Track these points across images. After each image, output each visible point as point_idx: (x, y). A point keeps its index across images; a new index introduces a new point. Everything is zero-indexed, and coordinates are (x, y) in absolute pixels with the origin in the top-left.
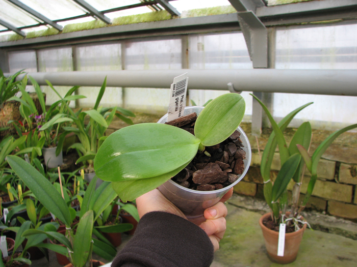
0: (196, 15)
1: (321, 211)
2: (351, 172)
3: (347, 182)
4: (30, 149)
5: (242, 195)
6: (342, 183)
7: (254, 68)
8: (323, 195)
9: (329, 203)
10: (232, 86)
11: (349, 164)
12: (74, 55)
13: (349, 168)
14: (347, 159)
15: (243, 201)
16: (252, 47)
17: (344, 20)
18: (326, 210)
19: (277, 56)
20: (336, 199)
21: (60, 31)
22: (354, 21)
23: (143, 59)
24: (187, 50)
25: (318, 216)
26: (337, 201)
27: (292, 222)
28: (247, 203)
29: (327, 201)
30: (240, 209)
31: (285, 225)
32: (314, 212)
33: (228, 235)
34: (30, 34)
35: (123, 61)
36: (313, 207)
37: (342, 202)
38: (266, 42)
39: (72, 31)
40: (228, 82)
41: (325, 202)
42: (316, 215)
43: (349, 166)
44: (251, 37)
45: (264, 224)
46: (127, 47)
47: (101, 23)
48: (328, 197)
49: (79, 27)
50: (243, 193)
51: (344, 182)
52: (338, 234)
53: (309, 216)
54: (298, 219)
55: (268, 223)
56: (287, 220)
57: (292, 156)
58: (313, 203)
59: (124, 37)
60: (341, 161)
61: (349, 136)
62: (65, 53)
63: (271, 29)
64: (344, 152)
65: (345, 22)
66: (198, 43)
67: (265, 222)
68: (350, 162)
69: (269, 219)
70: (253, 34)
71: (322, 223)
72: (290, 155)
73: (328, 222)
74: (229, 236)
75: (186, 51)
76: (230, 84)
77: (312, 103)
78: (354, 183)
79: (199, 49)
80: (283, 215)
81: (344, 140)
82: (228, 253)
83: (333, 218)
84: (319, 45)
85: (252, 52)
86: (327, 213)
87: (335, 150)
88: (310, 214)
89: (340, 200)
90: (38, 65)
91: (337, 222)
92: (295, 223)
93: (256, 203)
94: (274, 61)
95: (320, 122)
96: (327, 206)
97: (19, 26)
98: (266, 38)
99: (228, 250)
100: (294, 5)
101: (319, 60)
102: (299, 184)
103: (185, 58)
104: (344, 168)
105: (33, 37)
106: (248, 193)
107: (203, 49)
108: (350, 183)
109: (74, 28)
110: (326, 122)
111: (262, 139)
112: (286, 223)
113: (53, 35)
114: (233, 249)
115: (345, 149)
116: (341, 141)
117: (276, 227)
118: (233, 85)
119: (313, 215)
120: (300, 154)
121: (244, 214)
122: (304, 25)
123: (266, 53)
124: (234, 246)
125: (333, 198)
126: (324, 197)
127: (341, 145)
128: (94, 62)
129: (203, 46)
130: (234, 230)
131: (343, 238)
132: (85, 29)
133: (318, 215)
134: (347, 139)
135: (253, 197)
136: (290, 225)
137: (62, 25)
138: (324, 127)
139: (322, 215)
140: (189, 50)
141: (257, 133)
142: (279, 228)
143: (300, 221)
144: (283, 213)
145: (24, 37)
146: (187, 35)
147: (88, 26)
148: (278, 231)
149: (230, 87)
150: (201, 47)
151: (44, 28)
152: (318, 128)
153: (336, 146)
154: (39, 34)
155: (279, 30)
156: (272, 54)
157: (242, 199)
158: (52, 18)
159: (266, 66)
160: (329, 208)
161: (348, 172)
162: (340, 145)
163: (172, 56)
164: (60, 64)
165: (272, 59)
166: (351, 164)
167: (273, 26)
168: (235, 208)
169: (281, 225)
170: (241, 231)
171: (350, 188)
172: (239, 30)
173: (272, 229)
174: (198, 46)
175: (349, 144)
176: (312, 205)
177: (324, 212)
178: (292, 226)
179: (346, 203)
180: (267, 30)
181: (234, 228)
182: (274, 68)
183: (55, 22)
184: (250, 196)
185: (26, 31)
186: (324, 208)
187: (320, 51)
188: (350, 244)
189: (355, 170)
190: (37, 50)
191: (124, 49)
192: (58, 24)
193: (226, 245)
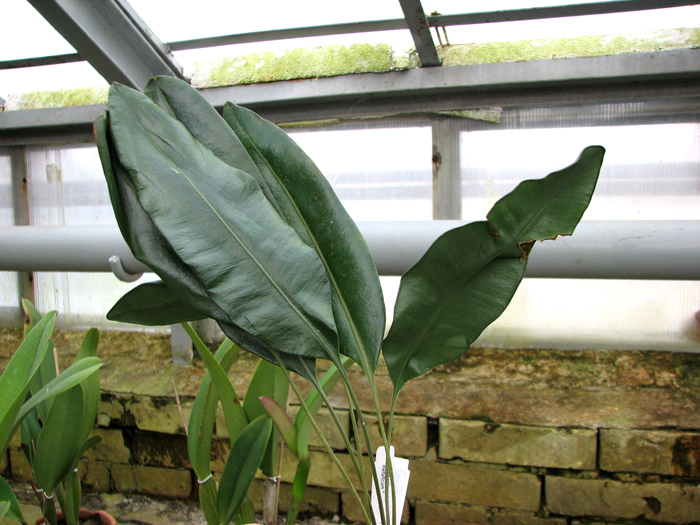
0: (39, 105)
1: (328, 516)
5: (161, 498)
6: (365, 453)
8: (330, 481)
9: (343, 497)
10: (119, 264)
11: (374, 414)
13: (376, 422)
14: (370, 402)
15: (165, 511)
17: (342, 120)
18: (340, 513)
22: (360, 123)
24: (25, 180)
28: (174, 516)
29: (340, 494)
36: (312, 510)
40: (111, 256)
41: (336, 497)
43: (376, 418)
48: (341, 485)
50: (165, 493)
57: (251, 423)
58: (312, 501)
64: (363, 388)
65: (345, 124)
66: (47, 166)
72: (249, 422)
75: (21, 182)
76: (113, 259)
79: (49, 179)
86: (343, 519)
93: (193, 515)
96: (341, 504)
100: (244, 88)
102: (275, 479)
103: (21, 198)
106: (175, 492)
107: (59, 177)
111: (194, 372)
118: (122, 261)
120: (269, 416)
126: (332, 486)
129: (59, 172)
135: (185, 500)
140: (28, 179)
141: (185, 357)
146: (20, 147)
149: (115, 264)
150: (54, 173)
157: (162, 507)
160: (344, 507)
174: (48, 173)
176: (310, 504)
177: (336, 518)
184: (179, 498)
186: (336, 509)
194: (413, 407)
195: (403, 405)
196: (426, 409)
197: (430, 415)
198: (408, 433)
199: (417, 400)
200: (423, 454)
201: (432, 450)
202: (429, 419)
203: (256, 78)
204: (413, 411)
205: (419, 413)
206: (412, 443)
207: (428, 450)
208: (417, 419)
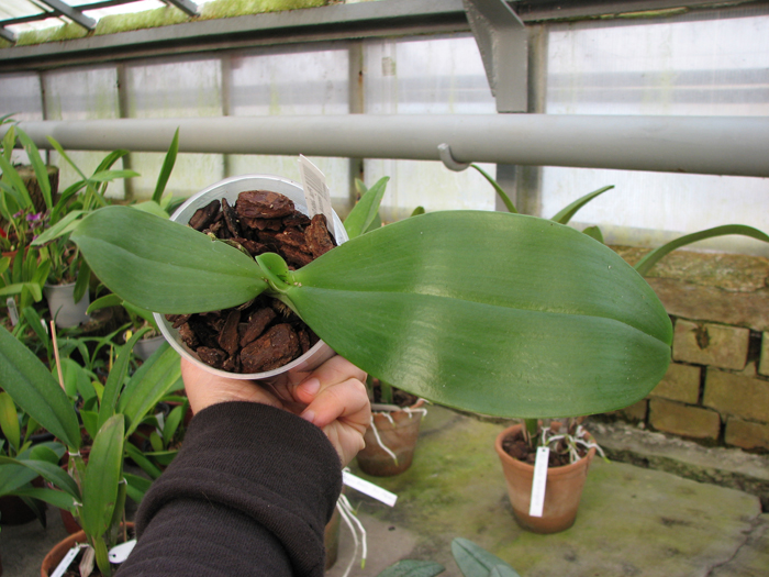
1: (635, 422)
2: (698, 338)
3: (690, 361)
4: (17, 288)
6: (680, 362)
7: (500, 112)
9: (652, 405)
10: (448, 151)
11: (693, 321)
12: (121, 84)
13: (694, 330)
14: (690, 309)
16: (495, 67)
17: (691, 10)
18: (646, 420)
19: (551, 89)
20: (667, 396)
21: (90, 31)
22: (712, 12)
23: (268, 95)
24: (361, 73)
25: (628, 433)
26: (668, 400)
27: (564, 444)
29: (648, 401)
30: (464, 417)
31: (547, 450)
32: (621, 424)
33: (434, 472)
34: (26, 36)
35: (227, 98)
36: (618, 415)
37: (679, 402)
38: (526, 55)
39: (115, 32)
40: (440, 143)
41: (645, 403)
42: (623, 430)
43: (694, 325)
44: (494, 46)
45: (504, 448)
46: (234, 66)
47: (177, 13)
49: (130, 23)
51: (684, 358)
52: (668, 470)
53: (609, 433)
54: (580, 438)
55: (514, 446)
56: (552, 439)
59: (226, 45)
60: (677, 314)
61: (699, 260)
62: (103, 79)
63: (538, 28)
64: (685, 295)
65: (693, 13)
66: (384, 59)
67: (507, 445)
68: (696, 318)
69: (518, 437)
70: (497, 39)
71: (636, 448)
73: (648, 445)
74: (435, 475)
75: (357, 74)
76: (443, 147)
77: (612, 187)
78: (704, 363)
79: (385, 72)
80: (545, 430)
81: (689, 269)
82: (430, 510)
83: (659, 437)
84: (637, 66)
85: (495, 79)
86: (649, 427)
87: (667, 291)
88: (611, 429)
89: (674, 398)
90: (45, 106)
91: (667, 446)
92: (570, 446)
94: (544, 99)
95: (639, 230)
96: (648, 411)
98: (526, 48)
99: (430, 503)
101: (637, 98)
103: (356, 91)
104: (682, 329)
105: (31, 41)
107: (394, 71)
108: (695, 361)
109: (119, 24)
110: (652, 231)
112: (550, 444)
113: (75, 38)
114: (442, 502)
115: (689, 288)
116: (681, 273)
117: (531, 455)
118: (450, 149)
119: (617, 430)
121: (473, 428)
122: (607, 20)
123: (525, 80)
124: (445, 497)
125: (660, 394)
127: (682, 281)
128: (164, 100)
129: (394, 65)
130: (448, 462)
131: (677, 479)
132: (144, 27)
133: (628, 430)
134: (695, 267)
136: (560, 450)
137: (95, 16)
138: (648, 242)
139: (636, 430)
140: (364, 73)
142: (535, 457)
143: (582, 442)
144: (544, 425)
145: (13, 42)
146: (359, 40)
147: (148, 20)
148: (532, 462)
149: (444, 151)
150: (390, 67)
151: (54, 24)
152: (635, 245)
153: (670, 282)
154: (46, 37)
155: (555, 30)
156: (539, 84)
159: (525, 108)
160: (651, 415)
161: (692, 336)
162: (678, 280)
163: (330, 86)
164: (93, 104)
165: (540, 94)
166: (698, 321)
167: (541, 22)
168: (454, 414)
169: (540, 450)
170: (462, 463)
171: (696, 372)
172: (466, 32)
173: (522, 459)
174: (384, 66)
175: (697, 279)
177: (642, 425)
178: (564, 452)
179: (687, 405)
180: (527, 30)
181: (449, 457)
182: (544, 112)
183: (80, 9)
185: (17, 30)
186: (641, 415)
187: (641, 78)
188: (690, 492)
189: (706, 333)
190: (42, 72)
191: (227, 70)
192: (87, 14)
193: (429, 494)
194: (736, 318)
195: (725, 316)
196: (750, 321)
197: (754, 328)
198: (727, 343)
199: (741, 312)
200: (741, 367)
201: (752, 366)
202: (751, 331)
204: (735, 322)
205: (741, 325)
206: (730, 355)
207: (746, 364)
208: (738, 331)
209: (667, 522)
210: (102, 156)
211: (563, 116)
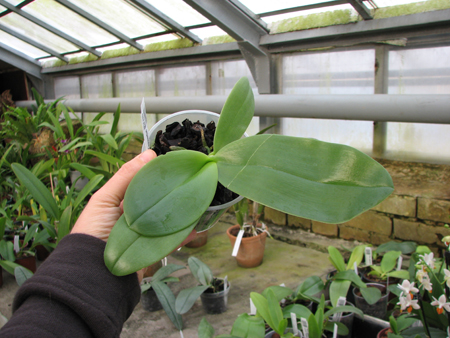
0: (214, 43)
1: (306, 230)
7: (260, 94)
9: (313, 224)
12: (113, 81)
16: (257, 74)
17: (336, 47)
18: (311, 228)
19: (284, 82)
21: (99, 57)
23: (175, 86)
25: (302, 233)
34: (73, 60)
35: (157, 88)
36: (300, 227)
38: (269, 68)
39: (110, 58)
41: (310, 223)
44: (256, 65)
45: (230, 232)
46: (160, 73)
47: (134, 50)
49: (116, 53)
52: (313, 248)
59: (155, 64)
62: (105, 79)
63: (278, 56)
66: (219, 70)
70: (257, 61)
73: (307, 238)
75: (209, 77)
79: (219, 76)
83: (313, 235)
86: (312, 231)
88: (295, 232)
90: (81, 92)
91: (314, 238)
92: (253, 230)
97: (62, 52)
98: (269, 65)
103: (209, 85)
105: (75, 62)
107: (223, 75)
109: (111, 54)
112: (245, 229)
113: (93, 61)
119: (297, 232)
123: (269, 79)
128: (131, 88)
131: (314, 251)
132: (121, 56)
137: (101, 51)
139: (306, 233)
140: (211, 76)
145: (67, 63)
146: (209, 61)
147: (123, 52)
150: (222, 73)
151: (84, 54)
154: (81, 60)
155: (285, 56)
158: (91, 45)
160: (313, 227)
163: (198, 82)
164: (101, 90)
167: (278, 53)
172: (241, 58)
174: (219, 73)
177: (309, 230)
183: (94, 48)
185: (69, 57)
186: (309, 227)
188: (317, 256)
190: (80, 76)
191: (157, 75)
192: (97, 50)
193: (208, 254)
203: (295, 29)
209: (299, 266)
210: (96, 114)
211: (290, 95)
